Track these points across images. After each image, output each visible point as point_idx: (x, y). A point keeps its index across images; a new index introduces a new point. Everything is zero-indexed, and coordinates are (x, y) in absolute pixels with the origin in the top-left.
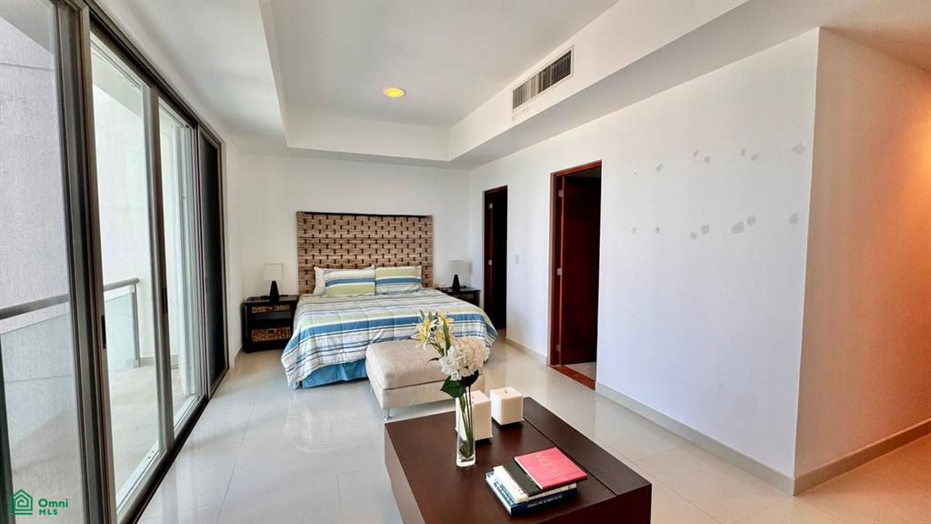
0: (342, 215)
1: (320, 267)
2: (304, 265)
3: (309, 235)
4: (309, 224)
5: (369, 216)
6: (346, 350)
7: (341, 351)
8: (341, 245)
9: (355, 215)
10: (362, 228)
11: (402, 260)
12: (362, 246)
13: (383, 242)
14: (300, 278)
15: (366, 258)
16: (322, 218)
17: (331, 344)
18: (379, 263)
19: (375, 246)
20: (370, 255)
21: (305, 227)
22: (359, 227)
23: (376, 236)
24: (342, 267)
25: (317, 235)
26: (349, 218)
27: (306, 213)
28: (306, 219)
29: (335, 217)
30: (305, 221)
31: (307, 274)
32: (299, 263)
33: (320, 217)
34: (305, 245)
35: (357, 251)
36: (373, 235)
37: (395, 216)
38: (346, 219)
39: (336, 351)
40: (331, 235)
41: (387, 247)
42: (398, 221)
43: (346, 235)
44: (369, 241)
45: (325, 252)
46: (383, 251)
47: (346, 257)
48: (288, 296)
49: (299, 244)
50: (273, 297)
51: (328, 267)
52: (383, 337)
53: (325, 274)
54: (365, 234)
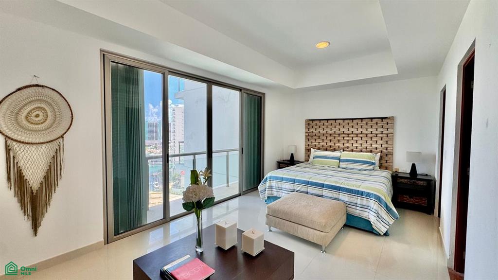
0: (328, 120)
1: (314, 149)
2: (307, 147)
3: (310, 131)
4: (311, 126)
5: (344, 119)
6: (283, 191)
7: (281, 191)
8: (327, 137)
9: (336, 120)
10: (339, 127)
11: (366, 148)
12: (339, 138)
13: (352, 136)
14: (306, 153)
15: (341, 145)
16: (318, 122)
17: (277, 186)
18: (349, 149)
19: (348, 138)
20: (344, 144)
21: (308, 127)
22: (338, 127)
23: (348, 132)
24: (326, 150)
25: (314, 131)
27: (310, 120)
28: (310, 123)
29: (324, 121)
30: (309, 124)
31: (308, 150)
32: (306, 145)
33: (316, 122)
34: (309, 136)
35: (335, 141)
36: (346, 131)
37: (362, 119)
38: (330, 122)
39: (279, 190)
40: (321, 131)
41: (355, 139)
42: (364, 122)
43: (329, 131)
44: (343, 135)
45: (318, 140)
46: (352, 142)
47: (329, 144)
48: (299, 162)
49: (306, 136)
50: (291, 162)
51: (319, 149)
52: (302, 190)
53: (314, 153)
54: (341, 131)
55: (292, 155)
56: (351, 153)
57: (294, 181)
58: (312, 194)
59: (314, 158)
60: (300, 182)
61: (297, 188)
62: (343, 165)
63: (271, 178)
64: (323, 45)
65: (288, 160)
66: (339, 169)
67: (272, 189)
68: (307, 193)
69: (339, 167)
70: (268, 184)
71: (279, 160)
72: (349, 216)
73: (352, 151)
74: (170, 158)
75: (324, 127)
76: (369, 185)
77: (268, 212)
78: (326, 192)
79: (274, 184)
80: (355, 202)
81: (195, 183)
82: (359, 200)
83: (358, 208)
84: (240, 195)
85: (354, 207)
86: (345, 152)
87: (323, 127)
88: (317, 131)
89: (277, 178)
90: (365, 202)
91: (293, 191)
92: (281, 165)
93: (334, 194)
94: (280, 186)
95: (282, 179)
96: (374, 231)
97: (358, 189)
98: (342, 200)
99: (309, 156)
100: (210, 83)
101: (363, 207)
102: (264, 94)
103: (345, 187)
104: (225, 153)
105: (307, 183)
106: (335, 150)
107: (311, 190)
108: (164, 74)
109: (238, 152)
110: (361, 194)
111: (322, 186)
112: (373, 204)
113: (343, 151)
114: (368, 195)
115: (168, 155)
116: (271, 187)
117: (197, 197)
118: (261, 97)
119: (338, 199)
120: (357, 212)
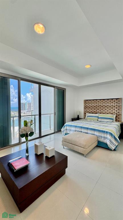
0: (93, 100)
3: (86, 105)
5: (100, 100)
6: (71, 131)
8: (93, 108)
9: (97, 100)
11: (110, 112)
12: (98, 108)
15: (99, 111)
19: (102, 108)
21: (85, 103)
22: (98, 103)
23: (102, 105)
24: (93, 113)
25: (88, 105)
26: (95, 101)
28: (86, 101)
29: (92, 101)
30: (85, 102)
31: (85, 114)
32: (84, 111)
33: (88, 101)
34: (85, 107)
35: (97, 109)
36: (101, 105)
37: (108, 99)
40: (91, 105)
41: (105, 108)
42: (109, 101)
43: (94, 105)
44: (100, 107)
45: (89, 109)
46: (104, 109)
47: (94, 111)
48: (81, 119)
49: (84, 107)
50: (78, 118)
51: (90, 113)
52: (79, 130)
53: (87, 114)
54: (99, 105)
55: (78, 116)
56: (103, 114)
57: (76, 127)
58: (83, 132)
59: (87, 117)
60: (79, 127)
62: (99, 120)
63: (66, 125)
64: (88, 66)
65: (76, 118)
68: (81, 132)
69: (98, 121)
70: (65, 128)
71: (73, 118)
72: (99, 142)
73: (104, 113)
76: (108, 128)
77: (63, 140)
78: (89, 131)
79: (68, 128)
80: (101, 135)
81: (26, 126)
82: (102, 135)
83: (102, 138)
84: (54, 133)
85: (101, 138)
86: (101, 114)
87: (92, 103)
88: (89, 105)
89: (69, 125)
90: (105, 136)
91: (76, 131)
92: (73, 120)
93: (93, 132)
94: (70, 129)
95: (71, 126)
96: (109, 149)
97: (102, 130)
98: (96, 135)
99: (85, 116)
100: (40, 84)
101: (104, 138)
102: (65, 89)
103: (97, 129)
104: (49, 115)
105: (82, 127)
106: (97, 113)
107: (83, 130)
108: (18, 80)
110: (104, 132)
111: (88, 128)
112: (109, 136)
113: (100, 113)
114: (107, 132)
116: (66, 129)
118: (64, 90)
119: (94, 135)
120: (102, 140)
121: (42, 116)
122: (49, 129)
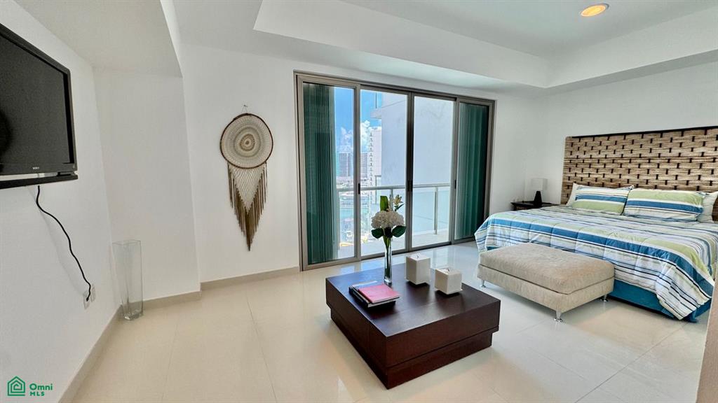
0: (609, 136)
1: (579, 184)
2: (568, 181)
3: (574, 156)
4: (576, 147)
5: (643, 133)
6: (511, 241)
7: (508, 240)
8: (605, 165)
9: (625, 134)
10: (632, 147)
11: (687, 183)
12: (629, 166)
13: (658, 161)
14: (563, 191)
15: (633, 178)
16: (589, 141)
17: (502, 233)
18: (649, 185)
19: (648, 166)
20: (638, 175)
21: (571, 149)
22: (628, 147)
23: (649, 155)
24: (603, 185)
25: (582, 156)
26: (616, 138)
27: (573, 137)
28: (574, 142)
29: (600, 139)
30: (572, 144)
31: (567, 187)
32: (564, 179)
33: (586, 140)
34: (570, 165)
35: (621, 171)
36: (646, 154)
37: (683, 131)
38: (613, 139)
39: (505, 239)
40: (595, 155)
41: (664, 166)
42: (688, 135)
43: (611, 155)
44: (639, 161)
45: (587, 171)
46: (657, 171)
47: (609, 176)
48: (549, 205)
49: (565, 164)
50: (537, 202)
51: (589, 184)
52: (541, 241)
53: (577, 190)
54: (635, 154)
55: (538, 194)
56: (652, 190)
57: (529, 227)
58: (557, 247)
59: (576, 199)
60: (538, 228)
61: (533, 237)
62: (631, 210)
63: (493, 222)
64: (593, 11)
65: (531, 202)
66: (622, 217)
67: (495, 238)
68: (549, 245)
69: (623, 213)
70: (489, 229)
71: (516, 201)
72: (618, 284)
73: (656, 187)
74: (361, 192)
75: (602, 148)
76: (668, 240)
77: (481, 262)
78: (580, 245)
79: (498, 230)
80: (633, 263)
81: (385, 210)
82: (639, 261)
83: (636, 272)
84: (449, 244)
85: (630, 271)
86: (639, 189)
87: (600, 148)
88: (587, 156)
89: (502, 223)
90: (650, 264)
91: (528, 241)
92: (516, 206)
93: (596, 249)
94: (507, 233)
95: (511, 224)
96: (663, 311)
97: (639, 244)
98: (607, 259)
99: (568, 196)
100: (411, 93)
101: (645, 271)
102: (493, 102)
103: (614, 238)
104: (434, 189)
105: (551, 231)
106: (620, 186)
107: (555, 240)
108: (355, 89)
109: (449, 189)
110: (646, 251)
111: (575, 236)
112: (666, 268)
113: (637, 186)
114: (659, 254)
115: (359, 185)
116: (493, 235)
117: (386, 224)
118: (488, 107)
119: (602, 258)
120: (634, 278)
121: (414, 189)
122: (434, 231)
